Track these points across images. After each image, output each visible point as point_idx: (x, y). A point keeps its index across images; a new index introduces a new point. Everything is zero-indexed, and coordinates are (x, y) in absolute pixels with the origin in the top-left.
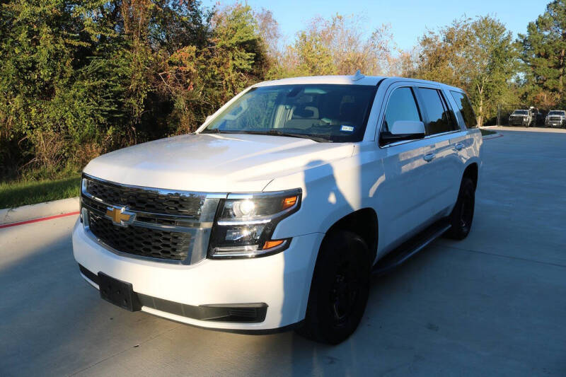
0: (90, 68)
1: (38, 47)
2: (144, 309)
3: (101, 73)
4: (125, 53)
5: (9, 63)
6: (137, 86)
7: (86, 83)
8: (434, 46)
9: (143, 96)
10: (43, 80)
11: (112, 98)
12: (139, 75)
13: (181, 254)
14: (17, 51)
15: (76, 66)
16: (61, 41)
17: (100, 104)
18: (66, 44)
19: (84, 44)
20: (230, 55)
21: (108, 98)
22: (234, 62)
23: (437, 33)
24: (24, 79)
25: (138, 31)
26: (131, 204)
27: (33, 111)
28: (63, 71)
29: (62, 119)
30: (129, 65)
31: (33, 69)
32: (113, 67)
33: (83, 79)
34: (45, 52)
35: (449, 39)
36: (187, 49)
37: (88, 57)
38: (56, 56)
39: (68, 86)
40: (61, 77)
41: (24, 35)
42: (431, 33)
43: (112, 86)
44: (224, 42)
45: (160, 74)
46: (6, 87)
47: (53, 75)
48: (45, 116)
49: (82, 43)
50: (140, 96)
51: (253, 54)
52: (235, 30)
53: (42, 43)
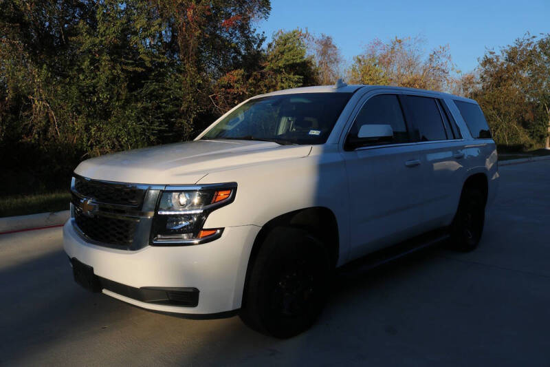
0: (144, 91)
1: (98, 73)
2: (105, 291)
3: (154, 96)
4: (177, 77)
5: (74, 88)
6: (188, 108)
7: (139, 105)
8: (495, 67)
9: (193, 116)
10: (102, 102)
11: (163, 118)
12: (189, 97)
13: (131, 241)
14: (81, 77)
15: (131, 89)
16: (118, 67)
17: (152, 123)
18: (122, 70)
19: (139, 70)
20: (279, 77)
21: (158, 118)
22: (282, 85)
23: (498, 53)
24: (85, 101)
25: (189, 57)
26: (96, 197)
27: (93, 130)
28: (119, 94)
29: (117, 137)
30: (180, 89)
31: (94, 93)
32: (167, 90)
33: (137, 101)
34: (103, 77)
35: (511, 58)
36: (235, 73)
37: (143, 82)
38: (113, 80)
39: (123, 107)
40: (118, 100)
41: (87, 63)
42: (491, 53)
43: (165, 108)
44: (272, 66)
45: (210, 96)
46: (70, 109)
47: (111, 98)
48: (103, 134)
49: (137, 69)
50: (190, 117)
51: (301, 77)
52: (282, 53)
53: (101, 70)
